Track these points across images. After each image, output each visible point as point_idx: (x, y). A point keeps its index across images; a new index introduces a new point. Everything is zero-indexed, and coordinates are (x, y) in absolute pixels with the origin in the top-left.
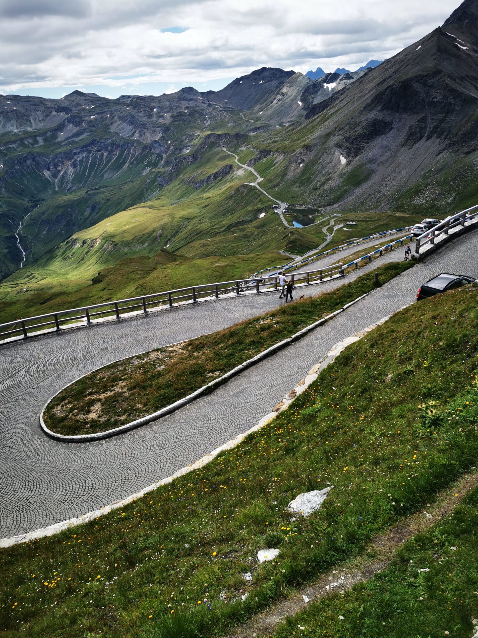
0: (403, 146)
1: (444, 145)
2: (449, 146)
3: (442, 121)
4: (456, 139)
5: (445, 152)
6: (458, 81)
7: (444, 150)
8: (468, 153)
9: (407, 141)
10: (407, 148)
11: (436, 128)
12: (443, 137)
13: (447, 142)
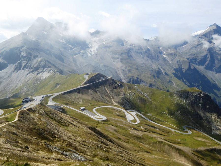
0: (13, 72)
1: (29, 72)
2: (31, 72)
3: (27, 63)
4: (33, 69)
5: (30, 74)
6: (31, 50)
7: (29, 73)
8: (38, 74)
9: (15, 70)
10: (15, 72)
11: (25, 66)
12: (28, 68)
13: (30, 70)
